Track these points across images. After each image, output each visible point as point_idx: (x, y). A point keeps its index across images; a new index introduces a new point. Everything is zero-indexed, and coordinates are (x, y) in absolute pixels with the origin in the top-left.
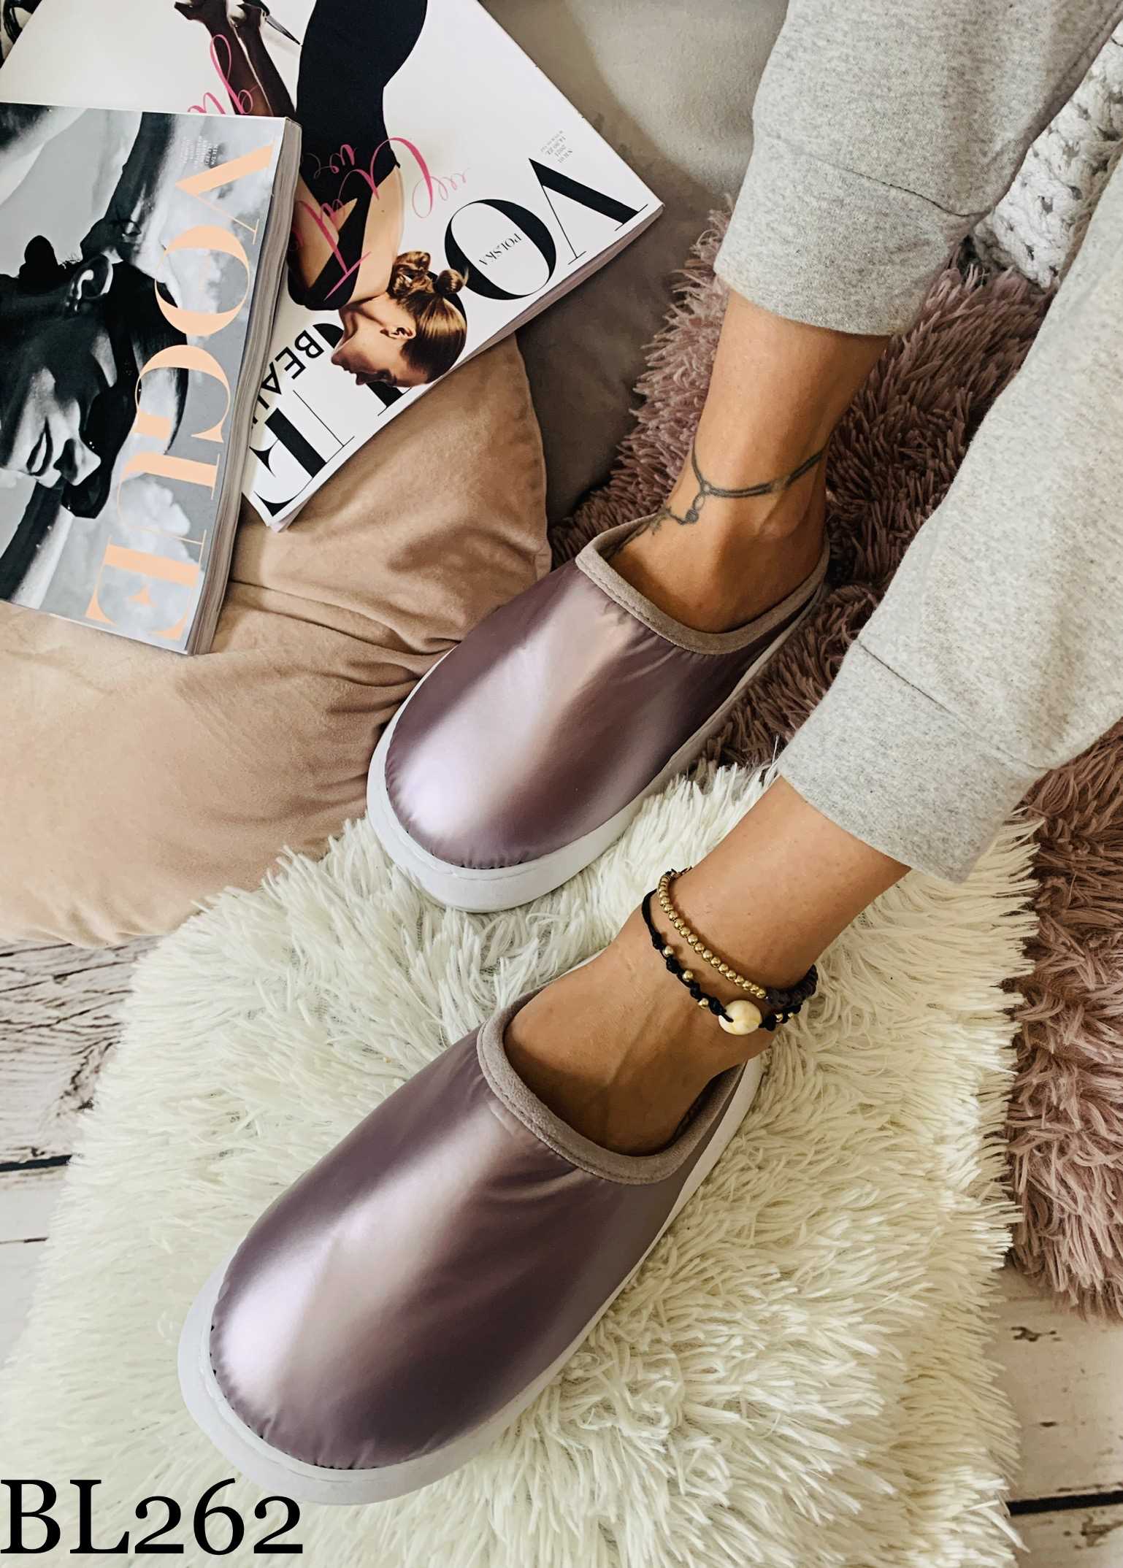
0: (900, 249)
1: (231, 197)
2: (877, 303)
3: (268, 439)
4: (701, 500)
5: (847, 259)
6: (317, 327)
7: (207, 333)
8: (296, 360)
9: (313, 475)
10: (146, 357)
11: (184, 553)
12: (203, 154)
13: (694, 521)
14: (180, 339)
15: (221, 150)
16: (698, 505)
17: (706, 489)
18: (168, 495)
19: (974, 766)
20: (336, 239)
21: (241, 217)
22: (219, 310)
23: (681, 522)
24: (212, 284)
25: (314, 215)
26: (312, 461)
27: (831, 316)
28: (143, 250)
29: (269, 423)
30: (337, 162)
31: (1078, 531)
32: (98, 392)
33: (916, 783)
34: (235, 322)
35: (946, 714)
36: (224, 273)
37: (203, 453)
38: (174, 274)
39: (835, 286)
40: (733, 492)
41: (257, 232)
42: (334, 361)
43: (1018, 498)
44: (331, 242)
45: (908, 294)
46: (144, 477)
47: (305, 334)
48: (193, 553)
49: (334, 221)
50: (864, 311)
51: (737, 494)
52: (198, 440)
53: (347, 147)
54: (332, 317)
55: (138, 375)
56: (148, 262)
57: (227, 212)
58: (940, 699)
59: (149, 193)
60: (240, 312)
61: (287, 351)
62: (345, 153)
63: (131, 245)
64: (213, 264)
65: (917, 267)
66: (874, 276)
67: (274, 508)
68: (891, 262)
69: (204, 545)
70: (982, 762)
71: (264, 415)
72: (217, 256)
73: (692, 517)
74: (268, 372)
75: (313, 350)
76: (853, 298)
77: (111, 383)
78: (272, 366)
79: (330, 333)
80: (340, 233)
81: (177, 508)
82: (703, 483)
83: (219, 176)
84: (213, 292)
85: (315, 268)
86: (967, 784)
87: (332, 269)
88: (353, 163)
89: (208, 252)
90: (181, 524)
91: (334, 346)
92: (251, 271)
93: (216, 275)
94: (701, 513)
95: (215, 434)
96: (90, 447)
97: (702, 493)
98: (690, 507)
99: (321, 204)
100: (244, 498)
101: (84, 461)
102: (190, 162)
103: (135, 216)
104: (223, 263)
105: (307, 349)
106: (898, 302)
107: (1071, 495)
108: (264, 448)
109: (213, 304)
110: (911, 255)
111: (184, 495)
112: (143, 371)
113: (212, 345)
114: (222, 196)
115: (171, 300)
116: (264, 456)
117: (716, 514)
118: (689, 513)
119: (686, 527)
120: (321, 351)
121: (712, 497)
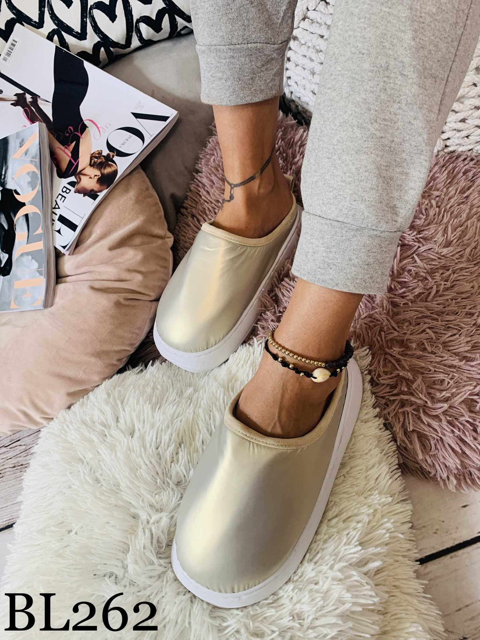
0: (263, 65)
1: (28, 154)
2: (262, 88)
3: (58, 225)
4: (232, 191)
5: (244, 76)
6: (69, 184)
7: (31, 199)
8: (63, 196)
9: (75, 231)
10: (15, 215)
11: (38, 274)
12: (18, 145)
13: (233, 199)
14: (23, 204)
15: (23, 141)
16: (232, 193)
17: (233, 186)
18: (30, 257)
19: (368, 242)
20: (70, 155)
21: (32, 158)
22: (33, 190)
23: (229, 201)
24: (29, 183)
25: (61, 149)
26: (73, 227)
27: (247, 99)
28: (8, 182)
29: (58, 220)
30: (67, 132)
31: (369, 127)
32: (3, 233)
33: (347, 258)
34: (38, 191)
35: (346, 225)
36: (32, 178)
37: (37, 239)
38: (18, 185)
39: (244, 87)
40: (241, 183)
41: (38, 160)
42: (75, 192)
43: (338, 124)
44: (69, 156)
45: (273, 80)
46: (22, 255)
47: (65, 187)
48: (40, 273)
49: (69, 150)
50: (258, 92)
51: (243, 183)
52: (36, 235)
53: (71, 127)
54: (73, 179)
55: (13, 222)
56: (10, 185)
57: (28, 158)
58: (340, 219)
59: (6, 163)
60: (38, 187)
61: (60, 194)
62: (70, 129)
63: (4, 182)
64: (28, 176)
65: (273, 69)
66: (257, 78)
67: (64, 247)
68: (261, 71)
69: (44, 269)
70: (370, 239)
71: (56, 217)
72: (28, 173)
73: (232, 197)
74: (55, 203)
75: (68, 191)
76: (253, 89)
77: (6, 228)
78: (56, 201)
79: (72, 184)
80: (71, 153)
81: (33, 260)
82: (230, 185)
83: (24, 148)
84: (30, 185)
85: (64, 165)
86: (368, 251)
87: (70, 164)
88: (73, 130)
89: (25, 173)
90: (35, 265)
91: (74, 187)
92: (38, 173)
93: (29, 179)
94: (234, 195)
95: (40, 231)
96: (4, 252)
97: (232, 188)
98: (229, 195)
99: (64, 146)
100: (55, 248)
101: (3, 258)
102: (15, 148)
103: (3, 173)
104: (30, 174)
105: (66, 191)
106: (270, 84)
107: (361, 114)
108: (57, 229)
109: (31, 189)
110: (268, 66)
111: (34, 255)
112: (15, 220)
113: (33, 202)
114: (26, 154)
115: (18, 194)
116: (59, 231)
117: (239, 193)
118: (230, 197)
119: (231, 202)
120: (70, 190)
121: (235, 188)
